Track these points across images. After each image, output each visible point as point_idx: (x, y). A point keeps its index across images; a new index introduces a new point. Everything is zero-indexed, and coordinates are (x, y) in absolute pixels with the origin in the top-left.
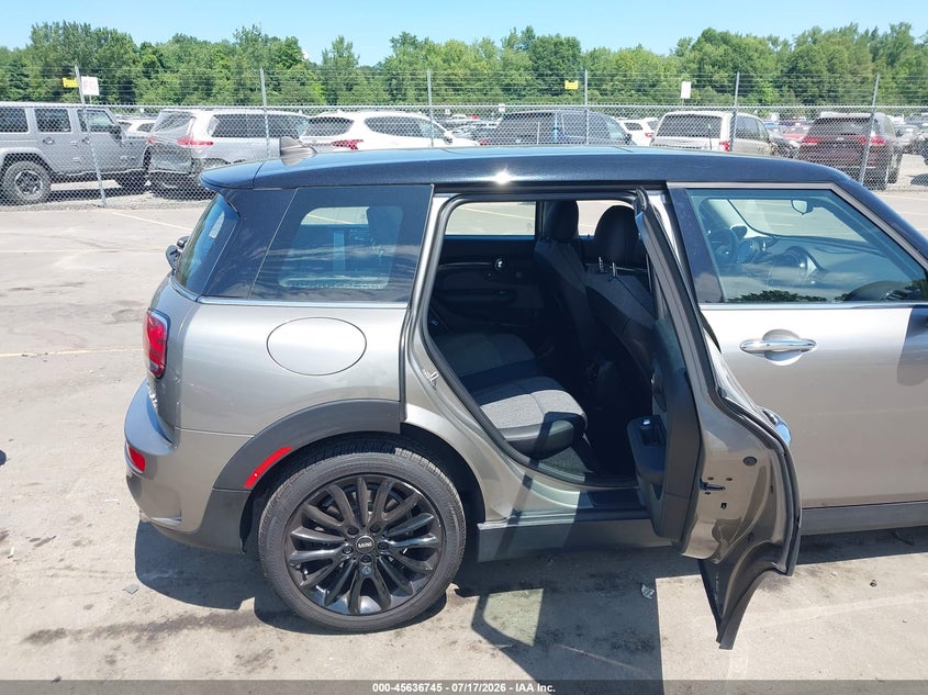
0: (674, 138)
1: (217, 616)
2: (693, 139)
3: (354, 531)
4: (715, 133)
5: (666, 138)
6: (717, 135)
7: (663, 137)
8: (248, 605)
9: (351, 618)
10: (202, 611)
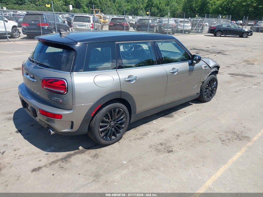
0: (77, 22)
1: (76, 152)
2: (84, 23)
3: (111, 122)
4: (89, 21)
5: (76, 22)
6: (90, 22)
7: (75, 22)
8: (81, 148)
9: (111, 141)
10: (72, 152)
